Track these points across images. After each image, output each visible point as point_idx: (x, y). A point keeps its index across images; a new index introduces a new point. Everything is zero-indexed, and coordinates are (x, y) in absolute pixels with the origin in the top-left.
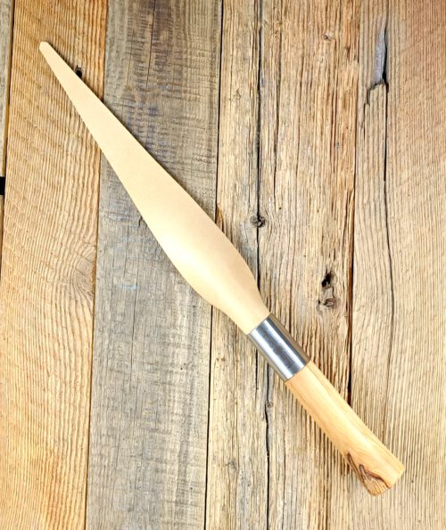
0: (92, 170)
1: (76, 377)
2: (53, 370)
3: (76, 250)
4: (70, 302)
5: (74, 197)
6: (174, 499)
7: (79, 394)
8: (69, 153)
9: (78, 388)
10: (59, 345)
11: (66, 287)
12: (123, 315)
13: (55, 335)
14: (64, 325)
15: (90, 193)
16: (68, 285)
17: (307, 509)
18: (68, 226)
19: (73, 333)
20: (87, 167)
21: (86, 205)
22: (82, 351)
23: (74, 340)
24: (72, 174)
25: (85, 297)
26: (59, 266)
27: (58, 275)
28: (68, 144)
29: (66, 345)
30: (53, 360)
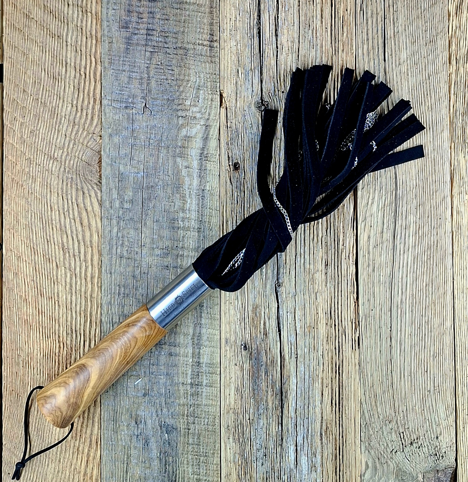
0: (93, 60)
1: (87, 267)
2: (62, 263)
3: (81, 141)
4: (77, 193)
5: (76, 88)
6: (189, 381)
7: (90, 285)
8: (69, 44)
9: (89, 279)
10: (67, 237)
11: (72, 178)
12: (131, 201)
13: (63, 228)
14: (71, 216)
15: (93, 83)
16: (74, 177)
17: (320, 386)
18: (72, 118)
19: (82, 224)
20: (88, 57)
21: (89, 95)
22: (91, 241)
23: (83, 231)
24: (73, 64)
25: (92, 187)
26: (63, 157)
27: (63, 166)
28: (67, 35)
29: (75, 237)
30: (62, 252)
